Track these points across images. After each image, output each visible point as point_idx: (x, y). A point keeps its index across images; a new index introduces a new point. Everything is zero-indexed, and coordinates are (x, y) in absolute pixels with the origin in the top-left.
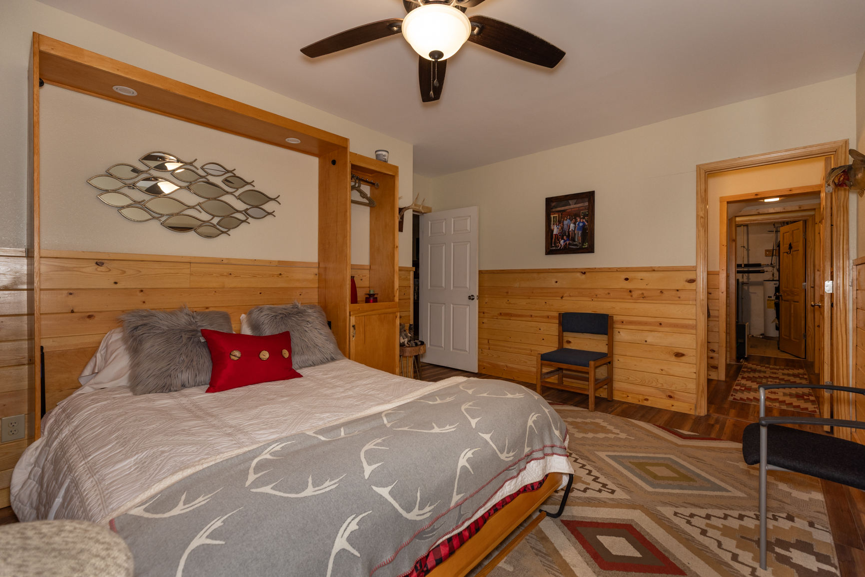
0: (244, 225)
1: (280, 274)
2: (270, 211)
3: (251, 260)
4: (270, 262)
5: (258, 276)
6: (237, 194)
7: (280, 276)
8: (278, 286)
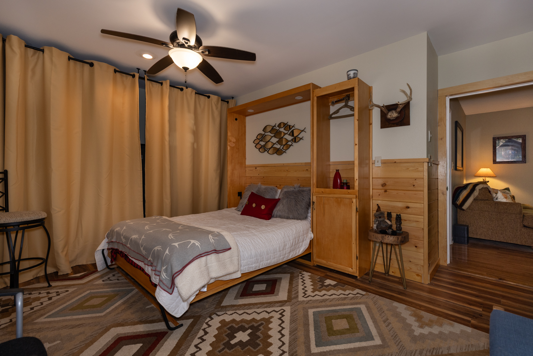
0: (291, 147)
1: (307, 170)
2: (301, 137)
3: (294, 163)
4: (302, 163)
5: (297, 171)
6: (289, 133)
7: (307, 171)
8: (306, 176)
